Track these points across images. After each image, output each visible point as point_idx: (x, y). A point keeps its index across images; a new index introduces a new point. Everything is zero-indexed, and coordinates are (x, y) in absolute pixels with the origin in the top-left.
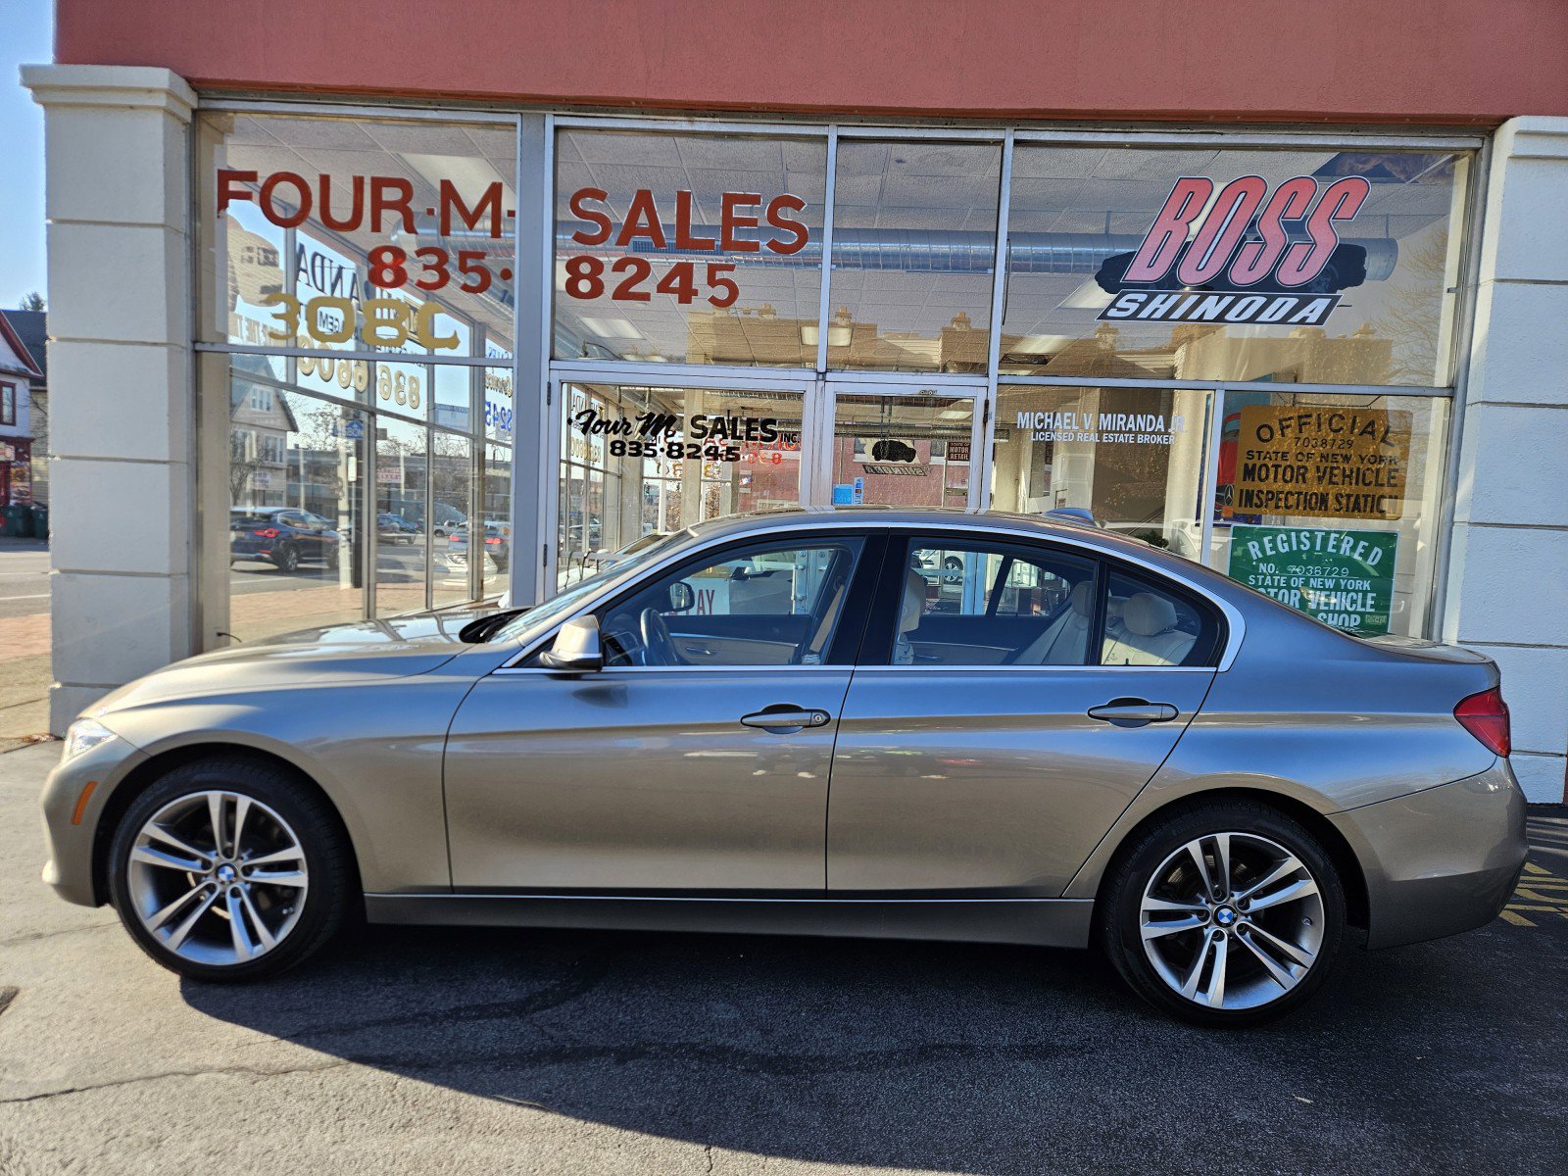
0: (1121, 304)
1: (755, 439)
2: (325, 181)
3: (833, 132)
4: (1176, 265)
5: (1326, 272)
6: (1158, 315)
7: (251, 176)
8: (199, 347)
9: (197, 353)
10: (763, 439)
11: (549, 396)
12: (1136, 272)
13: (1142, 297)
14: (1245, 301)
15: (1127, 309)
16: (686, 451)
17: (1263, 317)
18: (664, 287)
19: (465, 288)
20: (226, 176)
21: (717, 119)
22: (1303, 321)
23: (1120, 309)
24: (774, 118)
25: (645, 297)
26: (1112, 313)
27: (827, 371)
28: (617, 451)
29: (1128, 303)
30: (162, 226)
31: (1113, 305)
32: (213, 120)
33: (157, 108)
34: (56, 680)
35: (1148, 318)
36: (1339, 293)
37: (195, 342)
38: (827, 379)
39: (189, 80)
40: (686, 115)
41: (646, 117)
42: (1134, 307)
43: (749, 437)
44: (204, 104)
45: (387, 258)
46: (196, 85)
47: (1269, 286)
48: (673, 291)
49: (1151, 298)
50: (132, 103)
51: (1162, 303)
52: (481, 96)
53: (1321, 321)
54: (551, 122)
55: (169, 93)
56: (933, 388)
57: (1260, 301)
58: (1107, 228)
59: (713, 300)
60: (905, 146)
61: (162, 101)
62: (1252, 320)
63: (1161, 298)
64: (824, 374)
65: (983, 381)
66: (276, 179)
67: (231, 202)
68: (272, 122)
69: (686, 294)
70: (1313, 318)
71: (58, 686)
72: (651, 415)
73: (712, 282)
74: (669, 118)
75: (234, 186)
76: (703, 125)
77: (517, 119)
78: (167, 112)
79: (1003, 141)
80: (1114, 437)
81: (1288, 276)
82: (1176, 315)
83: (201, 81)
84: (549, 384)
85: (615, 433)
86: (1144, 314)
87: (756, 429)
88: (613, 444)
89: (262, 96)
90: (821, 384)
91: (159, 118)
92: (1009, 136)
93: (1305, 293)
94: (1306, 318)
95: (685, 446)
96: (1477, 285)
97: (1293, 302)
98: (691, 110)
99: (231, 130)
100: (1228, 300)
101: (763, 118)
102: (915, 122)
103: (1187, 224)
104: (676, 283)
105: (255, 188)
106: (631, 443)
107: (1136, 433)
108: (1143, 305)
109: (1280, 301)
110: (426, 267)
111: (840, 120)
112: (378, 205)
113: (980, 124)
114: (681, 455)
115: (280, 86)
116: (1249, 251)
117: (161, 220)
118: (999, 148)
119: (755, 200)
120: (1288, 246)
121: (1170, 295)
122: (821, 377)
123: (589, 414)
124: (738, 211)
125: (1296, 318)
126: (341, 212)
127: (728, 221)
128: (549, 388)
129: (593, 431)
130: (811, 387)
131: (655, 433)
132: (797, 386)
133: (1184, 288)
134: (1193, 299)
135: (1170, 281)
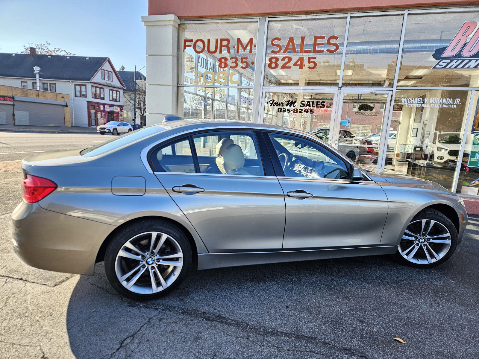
0: (441, 63)
1: (319, 107)
2: (209, 40)
3: (349, 15)
4: (461, 50)
6: (453, 67)
7: (191, 41)
8: (178, 85)
9: (178, 87)
10: (321, 107)
11: (262, 96)
12: (447, 53)
13: (448, 61)
15: (443, 65)
16: (299, 111)
18: (295, 65)
19: (242, 67)
20: (185, 41)
21: (314, 15)
23: (440, 65)
24: (331, 13)
25: (290, 67)
26: (437, 66)
28: (280, 111)
29: (443, 63)
30: (172, 55)
31: (438, 64)
32: (183, 26)
33: (171, 25)
35: (450, 68)
37: (177, 84)
39: (178, 17)
40: (305, 14)
41: (294, 16)
42: (445, 64)
43: (317, 107)
44: (181, 22)
45: (223, 60)
46: (180, 18)
48: (298, 65)
49: (451, 61)
50: (165, 24)
51: (455, 63)
52: (249, 14)
54: (267, 19)
55: (174, 21)
56: (375, 91)
58: (441, 37)
59: (309, 68)
60: (372, 17)
61: (172, 23)
63: (455, 61)
64: (341, 88)
65: (391, 89)
66: (197, 41)
67: (187, 48)
68: (196, 25)
69: (301, 66)
72: (289, 101)
73: (309, 62)
74: (300, 16)
75: (187, 43)
76: (310, 17)
77: (258, 20)
78: (174, 26)
79: (404, 14)
80: (435, 106)
82: (460, 66)
83: (181, 17)
84: (262, 93)
85: (279, 106)
86: (448, 66)
87: (319, 104)
88: (278, 109)
89: (195, 19)
90: (340, 91)
91: (171, 27)
92: (406, 12)
95: (298, 110)
98: (306, 13)
99: (186, 28)
101: (328, 13)
102: (375, 10)
103: (467, 37)
104: (299, 63)
105: (192, 44)
106: (283, 109)
107: (443, 104)
108: (448, 64)
110: (232, 62)
111: (351, 12)
112: (221, 46)
113: (396, 9)
114: (297, 112)
115: (200, 16)
117: (171, 54)
118: (403, 16)
119: (324, 37)
121: (458, 60)
123: (272, 101)
124: (319, 41)
126: (212, 49)
127: (315, 44)
128: (262, 94)
129: (273, 106)
130: (336, 92)
131: (290, 106)
132: (332, 92)
133: (464, 58)
134: (467, 61)
135: (459, 56)
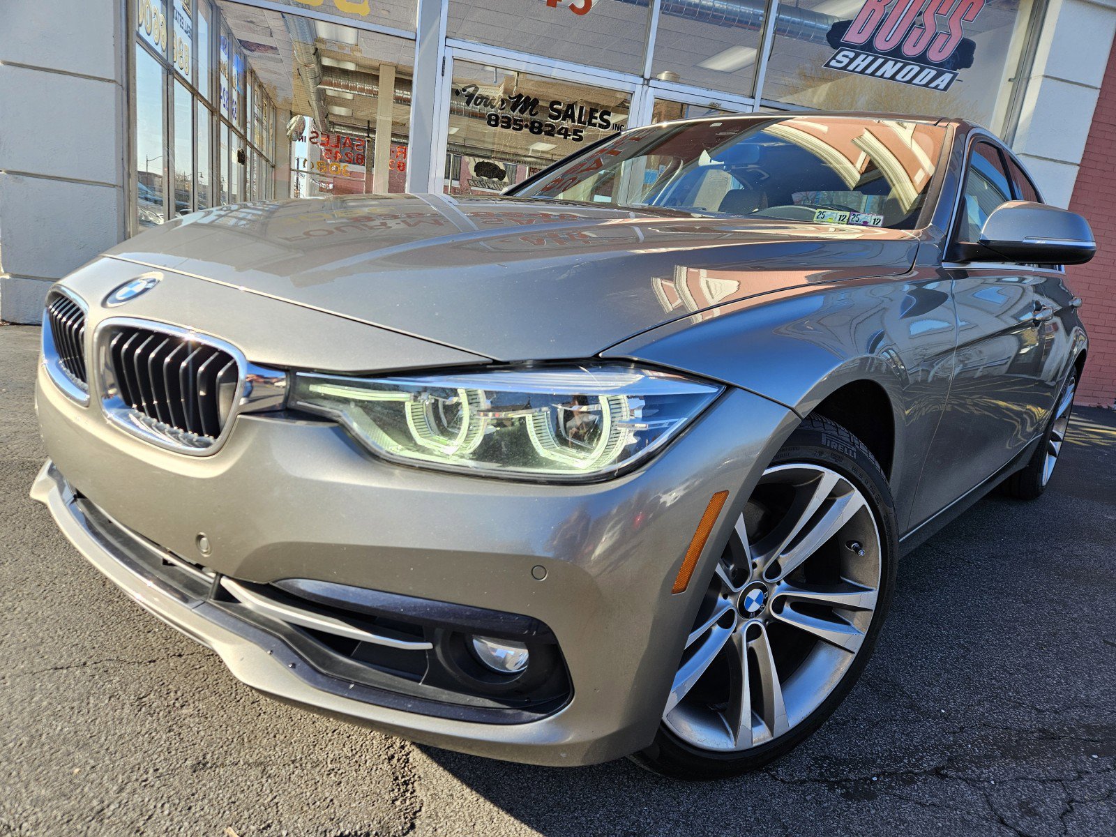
0: (839, 57)
1: (594, 125)
4: (874, 34)
5: (953, 56)
6: (859, 69)
10: (600, 126)
11: (443, 68)
12: (851, 36)
13: (852, 55)
14: (909, 68)
15: (841, 62)
16: (544, 128)
17: (916, 81)
22: (936, 88)
23: (838, 61)
26: (833, 63)
27: (651, 78)
28: (493, 122)
29: (843, 57)
31: (834, 58)
34: (6, 272)
35: (853, 71)
36: (958, 71)
38: (650, 85)
42: (846, 61)
43: (590, 124)
47: (922, 60)
49: (856, 56)
51: (859, 65)
53: (945, 89)
56: (719, 102)
57: (917, 69)
59: (572, 8)
62: (910, 82)
63: (862, 57)
64: (648, 80)
65: (751, 101)
70: (942, 87)
71: (7, 277)
72: (521, 96)
81: (934, 56)
82: (869, 71)
84: (444, 57)
85: (493, 107)
86: (851, 67)
87: (596, 117)
88: (490, 116)
90: (646, 87)
93: (941, 67)
94: (938, 85)
95: (544, 125)
96: (1029, 79)
97: (933, 73)
100: (899, 65)
103: (885, 6)
106: (503, 117)
108: (852, 61)
109: (927, 71)
114: (540, 132)
116: (916, 33)
120: (937, 34)
121: (868, 55)
122: (646, 82)
123: (474, 88)
125: (933, 85)
128: (444, 61)
129: (475, 104)
130: (638, 89)
131: (522, 111)
132: (628, 88)
133: (876, 52)
134: (880, 61)
135: (868, 47)
